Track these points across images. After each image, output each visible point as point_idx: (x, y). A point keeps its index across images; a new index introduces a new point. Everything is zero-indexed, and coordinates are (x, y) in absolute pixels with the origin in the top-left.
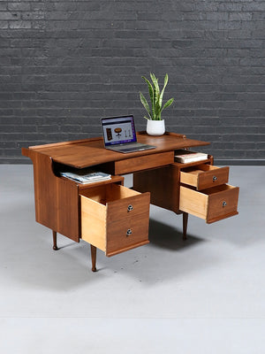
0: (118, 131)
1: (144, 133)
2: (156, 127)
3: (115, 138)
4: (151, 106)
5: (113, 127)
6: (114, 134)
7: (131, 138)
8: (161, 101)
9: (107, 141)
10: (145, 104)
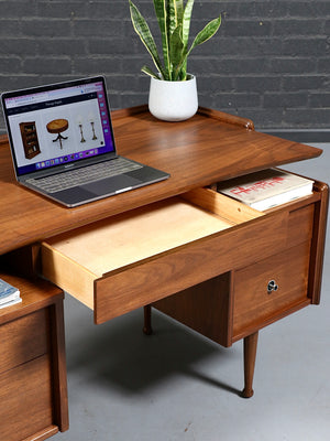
0: (58, 128)
1: (142, 111)
2: (174, 98)
3: (49, 150)
4: (158, 37)
5: (41, 118)
6: (44, 138)
7: (99, 143)
8: (186, 25)
9: (22, 161)
10: (143, 34)
